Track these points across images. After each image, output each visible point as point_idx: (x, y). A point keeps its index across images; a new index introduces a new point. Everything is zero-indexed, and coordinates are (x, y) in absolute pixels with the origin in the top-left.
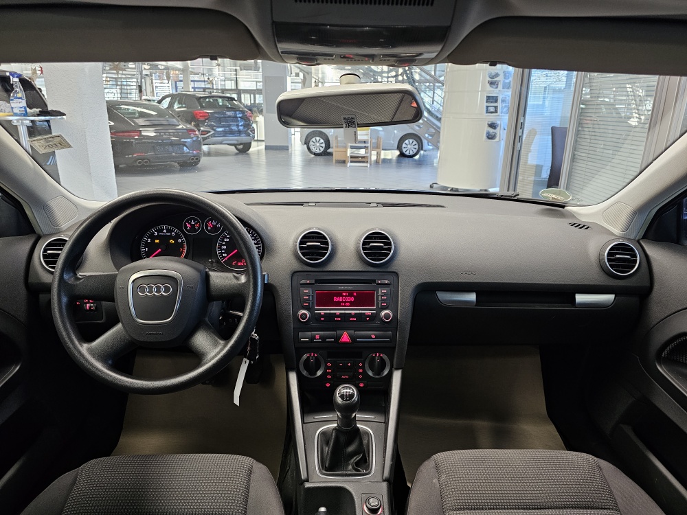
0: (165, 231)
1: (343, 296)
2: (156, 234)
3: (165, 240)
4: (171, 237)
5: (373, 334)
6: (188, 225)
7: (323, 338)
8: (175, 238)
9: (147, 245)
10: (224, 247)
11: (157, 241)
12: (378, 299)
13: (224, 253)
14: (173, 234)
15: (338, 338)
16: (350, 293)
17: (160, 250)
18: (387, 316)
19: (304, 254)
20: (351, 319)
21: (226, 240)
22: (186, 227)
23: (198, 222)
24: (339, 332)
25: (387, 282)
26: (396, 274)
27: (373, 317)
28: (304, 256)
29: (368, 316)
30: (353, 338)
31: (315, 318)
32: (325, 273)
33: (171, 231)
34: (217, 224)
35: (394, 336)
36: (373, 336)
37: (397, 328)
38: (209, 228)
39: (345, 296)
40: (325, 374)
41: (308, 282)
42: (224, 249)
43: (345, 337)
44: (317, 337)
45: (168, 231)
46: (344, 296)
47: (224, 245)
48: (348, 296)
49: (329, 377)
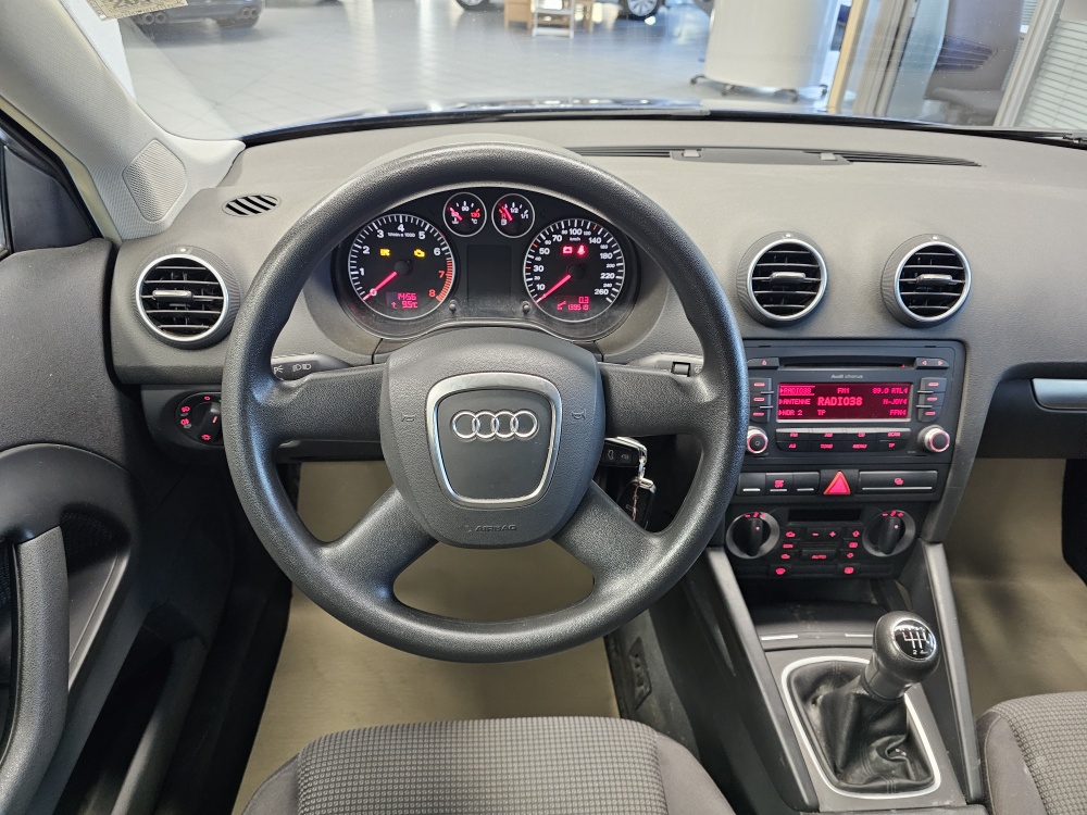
0: (401, 228)
1: (837, 396)
2: (381, 234)
3: (402, 248)
4: (417, 243)
5: (898, 475)
6: (455, 214)
7: (791, 486)
8: (428, 245)
9: (362, 260)
10: (538, 268)
11: (385, 252)
12: (916, 401)
13: (540, 282)
14: (422, 235)
15: (821, 486)
16: (855, 388)
17: (394, 274)
18: (938, 441)
19: (761, 299)
20: (855, 446)
21: (543, 251)
22: (450, 218)
23: (478, 205)
24: (826, 473)
25: (940, 363)
26: (963, 344)
27: (902, 442)
28: (761, 304)
29: (894, 439)
30: (855, 486)
31: (780, 443)
32: (803, 343)
33: (416, 229)
34: (521, 211)
35: (942, 479)
36: (899, 481)
37: (950, 464)
38: (504, 222)
39: (844, 395)
40: (778, 551)
41: (764, 363)
42: (538, 273)
43: (839, 482)
44: (780, 483)
45: (409, 227)
46: (841, 395)
47: (538, 263)
48: (849, 395)
49: (785, 556)
